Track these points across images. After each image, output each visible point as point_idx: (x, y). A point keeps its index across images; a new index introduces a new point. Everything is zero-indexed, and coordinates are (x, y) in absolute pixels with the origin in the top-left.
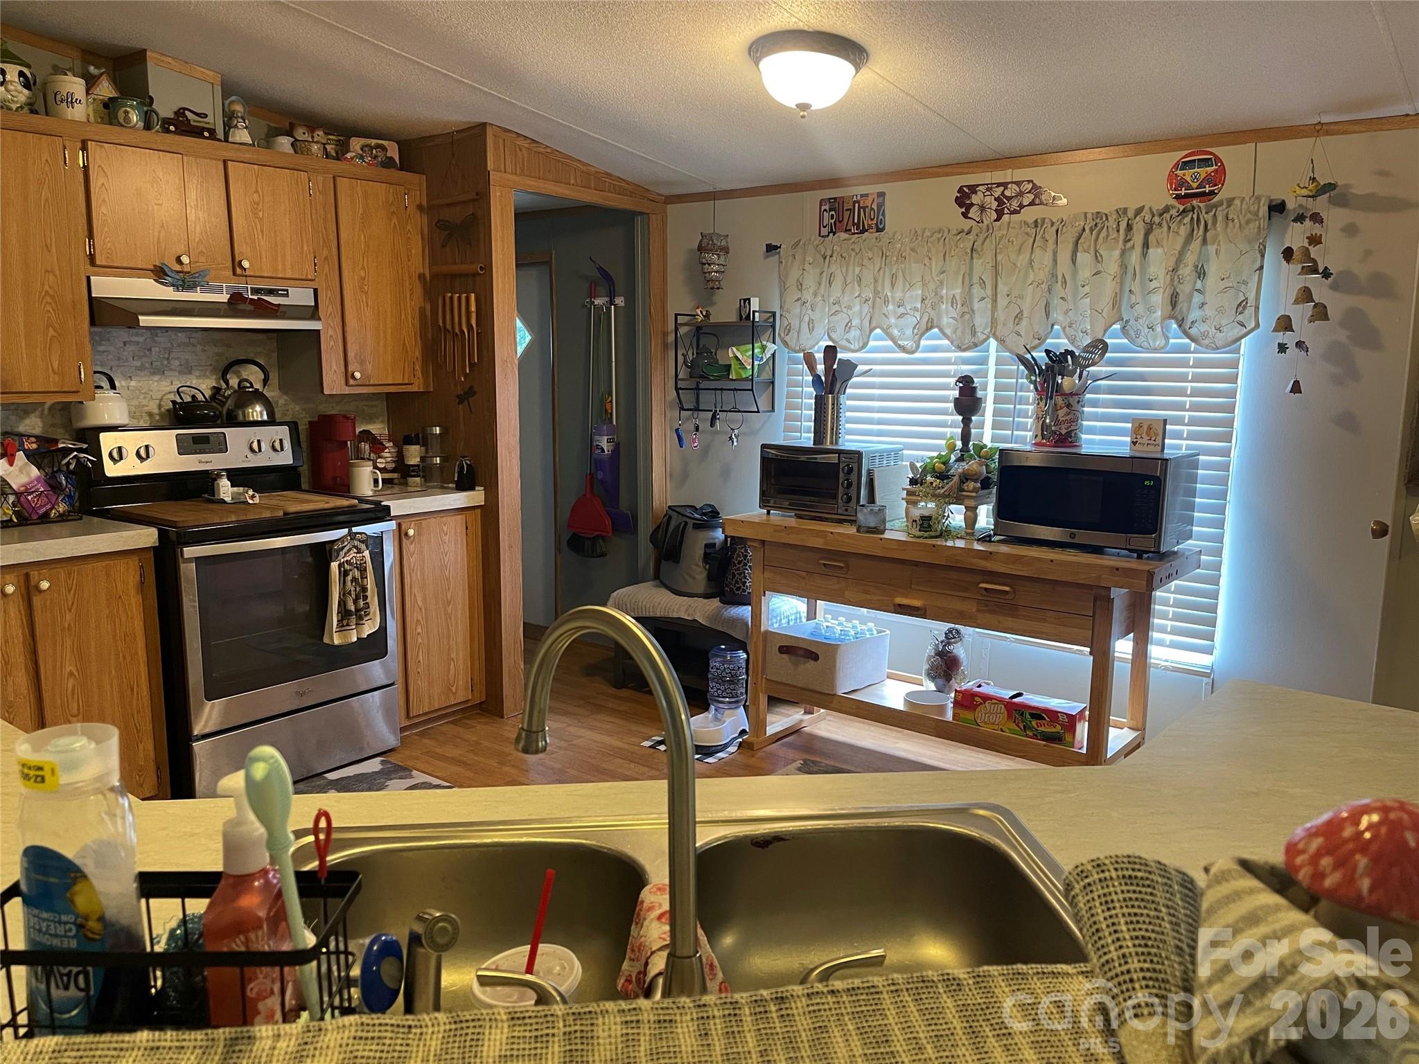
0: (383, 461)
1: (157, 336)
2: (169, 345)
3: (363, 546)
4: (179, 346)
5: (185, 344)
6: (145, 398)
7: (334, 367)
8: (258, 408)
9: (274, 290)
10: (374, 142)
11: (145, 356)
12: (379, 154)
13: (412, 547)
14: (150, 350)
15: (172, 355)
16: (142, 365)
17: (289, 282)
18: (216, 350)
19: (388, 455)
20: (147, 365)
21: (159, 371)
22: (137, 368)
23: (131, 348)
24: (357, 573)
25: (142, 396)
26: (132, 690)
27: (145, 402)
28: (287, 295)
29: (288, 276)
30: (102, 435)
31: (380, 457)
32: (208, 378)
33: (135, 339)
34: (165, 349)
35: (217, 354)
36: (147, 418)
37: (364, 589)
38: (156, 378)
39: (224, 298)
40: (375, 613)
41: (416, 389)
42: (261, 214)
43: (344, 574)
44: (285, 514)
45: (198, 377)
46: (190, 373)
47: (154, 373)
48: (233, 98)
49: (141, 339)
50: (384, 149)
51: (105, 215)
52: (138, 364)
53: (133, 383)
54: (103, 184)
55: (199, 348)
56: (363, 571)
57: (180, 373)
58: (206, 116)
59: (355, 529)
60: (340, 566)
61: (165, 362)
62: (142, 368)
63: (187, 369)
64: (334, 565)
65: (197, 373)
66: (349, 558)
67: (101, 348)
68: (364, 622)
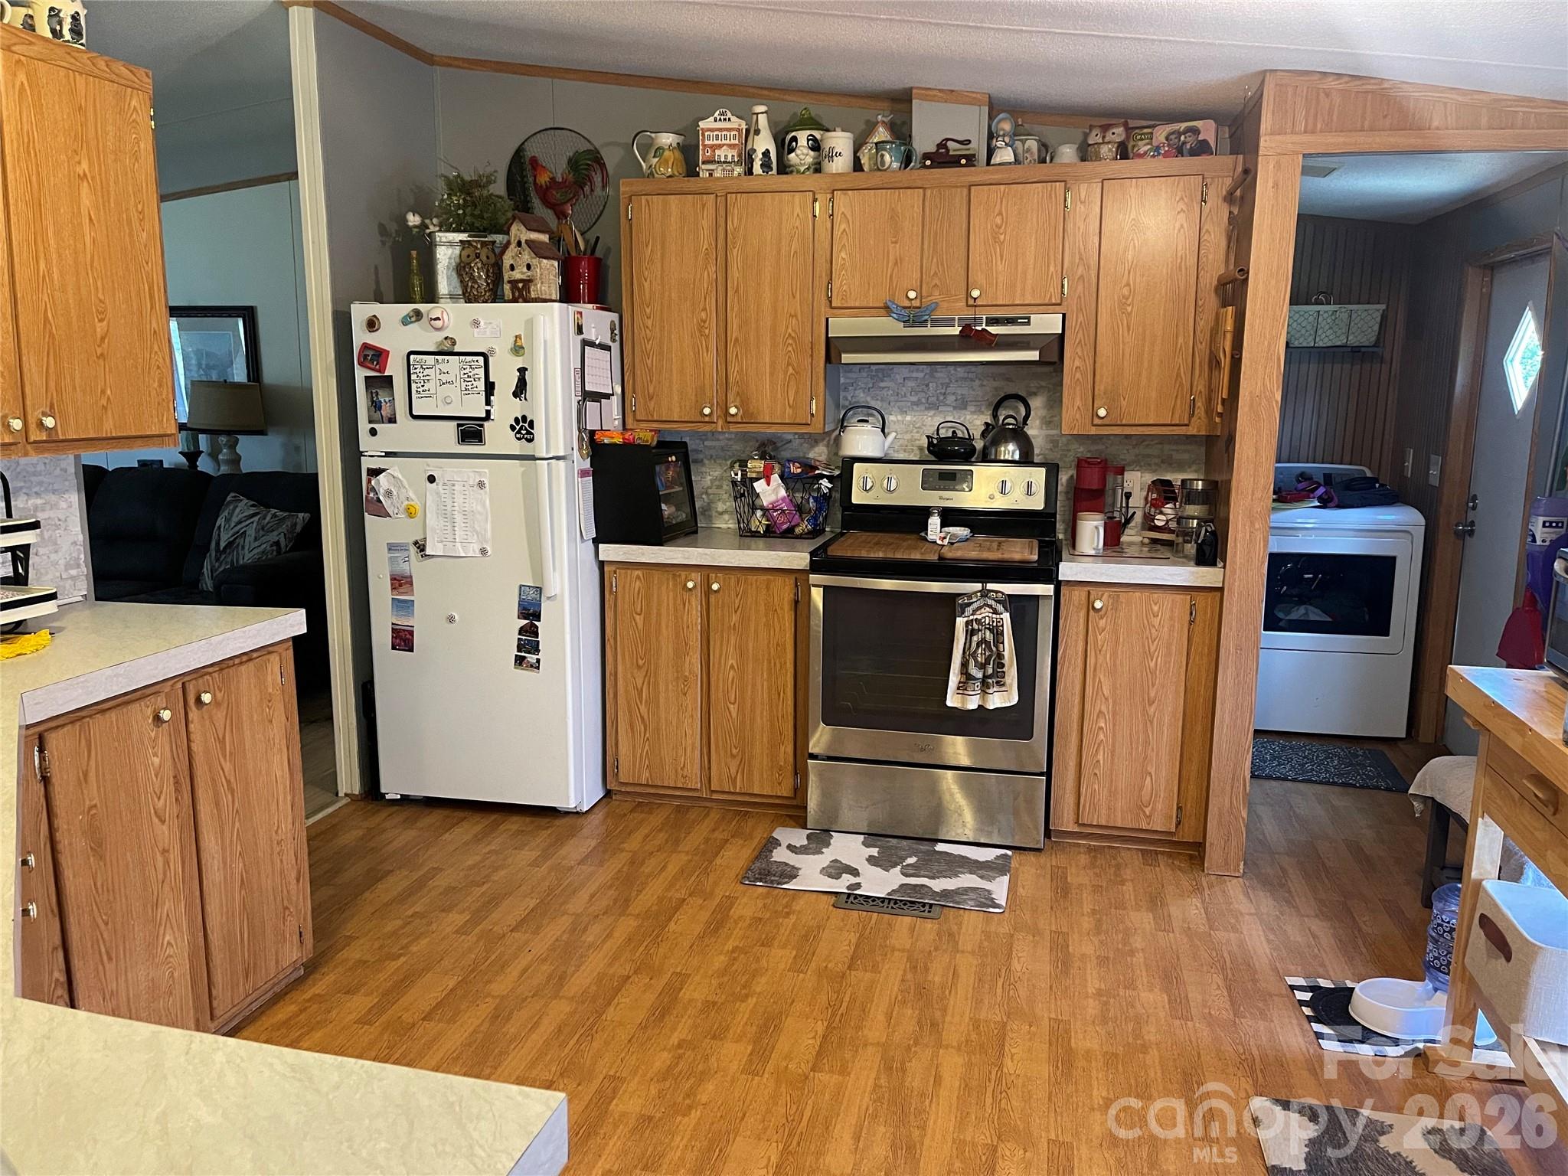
0: (1163, 517)
1: (936, 372)
2: (947, 381)
3: (1000, 608)
4: (957, 381)
5: (965, 379)
6: (918, 432)
7: (1078, 403)
8: (1011, 447)
9: (1012, 318)
10: (1183, 126)
11: (923, 391)
12: (1188, 139)
13: (1102, 623)
14: (927, 385)
15: (949, 390)
16: (919, 400)
17: (1030, 308)
18: (996, 384)
19: (1169, 511)
20: (923, 400)
21: (933, 406)
22: (913, 403)
23: (911, 384)
24: (989, 636)
25: (915, 431)
26: (779, 695)
27: (917, 436)
28: (1028, 323)
29: (1027, 302)
30: (856, 465)
31: (1161, 513)
32: (983, 413)
33: (915, 375)
34: (942, 384)
35: (996, 389)
36: (918, 452)
37: (1000, 656)
38: (932, 413)
39: (956, 330)
40: (1011, 685)
41: (1195, 432)
42: (1002, 237)
43: (970, 633)
44: (941, 558)
45: (973, 413)
46: (965, 408)
47: (927, 409)
48: (1001, 116)
49: (921, 375)
50: (1195, 131)
51: (844, 259)
52: (914, 399)
53: (908, 418)
54: (844, 230)
55: (977, 382)
56: (998, 634)
57: (955, 408)
58: (970, 141)
59: (990, 586)
60: (967, 623)
61: (942, 398)
62: (918, 403)
63: (962, 405)
64: (960, 622)
65: (971, 408)
66: (979, 617)
67: (882, 384)
68: (991, 691)
